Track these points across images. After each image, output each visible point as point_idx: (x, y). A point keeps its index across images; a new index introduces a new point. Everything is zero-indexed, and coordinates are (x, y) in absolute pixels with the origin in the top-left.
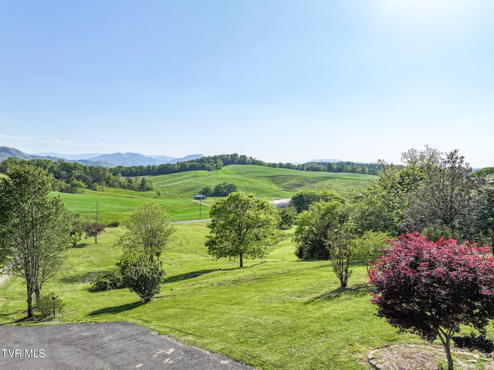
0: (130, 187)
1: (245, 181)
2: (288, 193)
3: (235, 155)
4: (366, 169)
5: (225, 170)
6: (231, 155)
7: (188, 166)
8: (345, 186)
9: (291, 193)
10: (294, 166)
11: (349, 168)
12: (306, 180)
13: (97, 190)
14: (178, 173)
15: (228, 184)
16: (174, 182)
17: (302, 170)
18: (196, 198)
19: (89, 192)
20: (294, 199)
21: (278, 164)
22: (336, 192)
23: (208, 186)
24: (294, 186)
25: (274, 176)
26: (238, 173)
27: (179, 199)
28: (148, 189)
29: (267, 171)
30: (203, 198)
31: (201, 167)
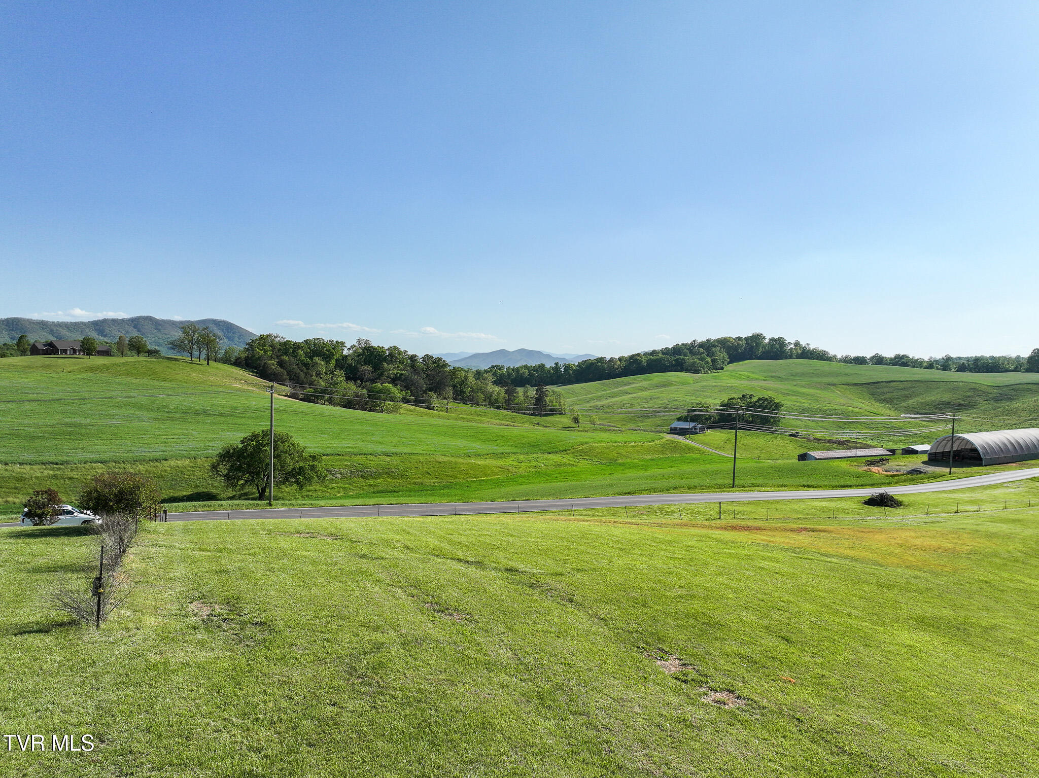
0: (510, 405)
1: (796, 394)
3: (758, 337)
5: (735, 371)
6: (747, 338)
7: (645, 364)
12: (977, 391)
13: (436, 408)
14: (623, 379)
15: (755, 399)
16: (613, 397)
18: (674, 431)
19: (413, 411)
21: (869, 357)
23: (699, 404)
25: (874, 383)
26: (772, 377)
28: (553, 412)
29: (848, 372)
30: (693, 432)
31: (674, 365)
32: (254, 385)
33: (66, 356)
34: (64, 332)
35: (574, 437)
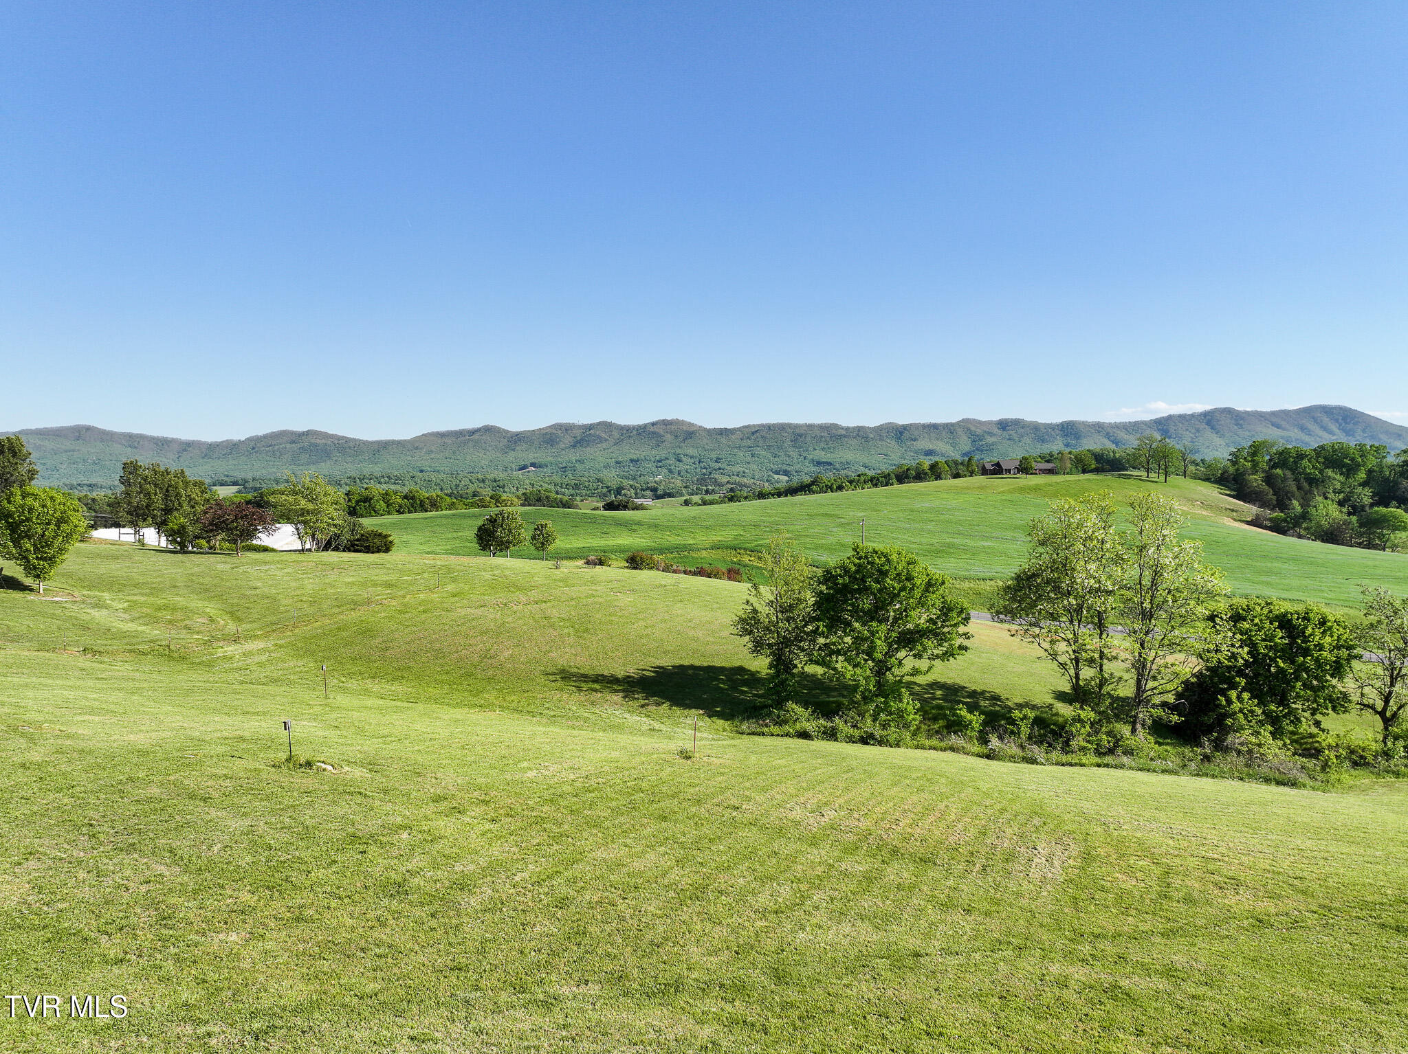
33: (1010, 476)
34: (1122, 435)
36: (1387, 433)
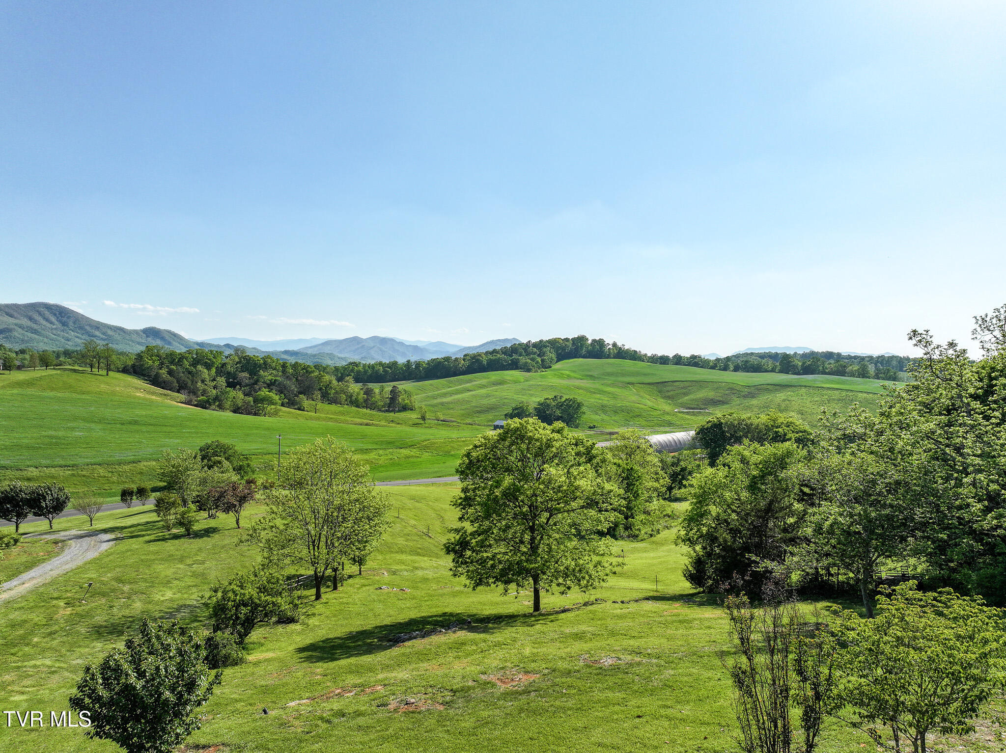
0: (368, 403)
1: (601, 392)
2: (693, 417)
3: (582, 339)
4: (870, 366)
5: (559, 370)
6: (573, 339)
7: (485, 363)
8: (822, 403)
9: (700, 418)
10: (708, 361)
11: (831, 364)
12: (733, 390)
13: (305, 409)
14: (465, 376)
15: (563, 400)
16: (457, 393)
17: (725, 368)
18: (496, 428)
19: (289, 413)
20: (702, 431)
21: (671, 356)
22: (800, 416)
23: (522, 402)
24: (705, 404)
25: (662, 382)
26: (587, 376)
27: (464, 430)
28: (405, 408)
29: (648, 371)
31: (510, 364)
32: (153, 393)
35: (420, 434)
36: (90, 325)
